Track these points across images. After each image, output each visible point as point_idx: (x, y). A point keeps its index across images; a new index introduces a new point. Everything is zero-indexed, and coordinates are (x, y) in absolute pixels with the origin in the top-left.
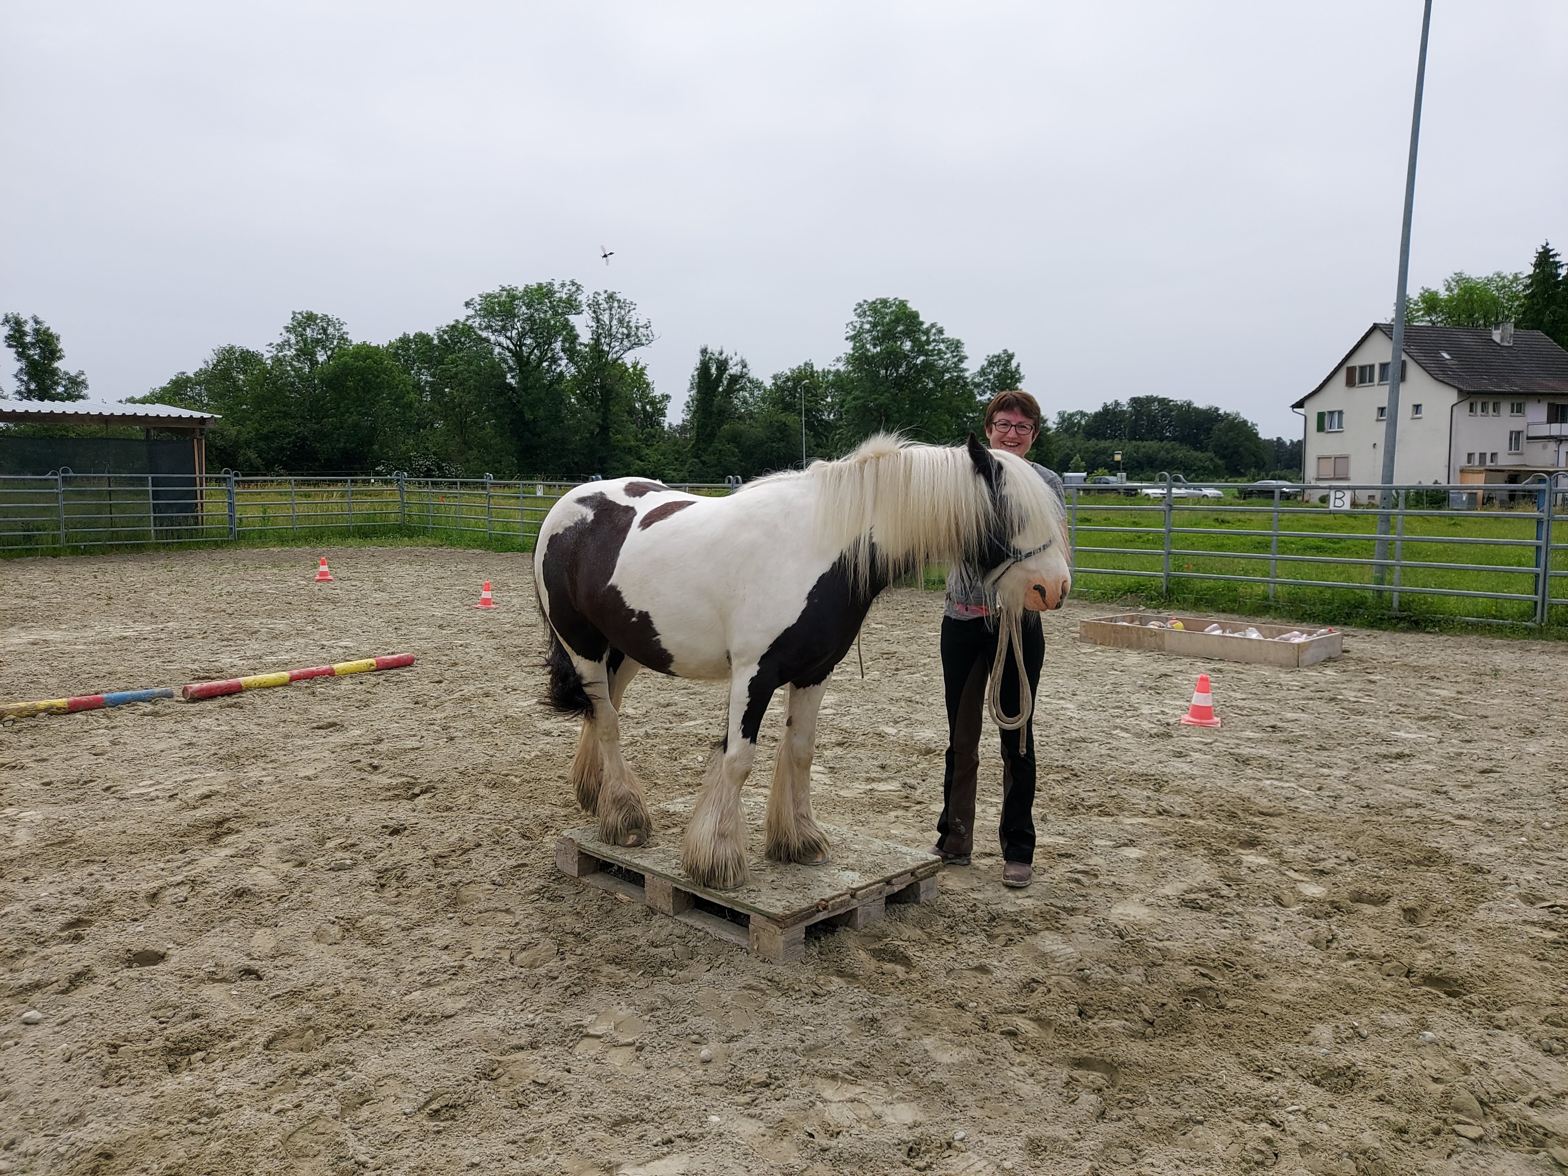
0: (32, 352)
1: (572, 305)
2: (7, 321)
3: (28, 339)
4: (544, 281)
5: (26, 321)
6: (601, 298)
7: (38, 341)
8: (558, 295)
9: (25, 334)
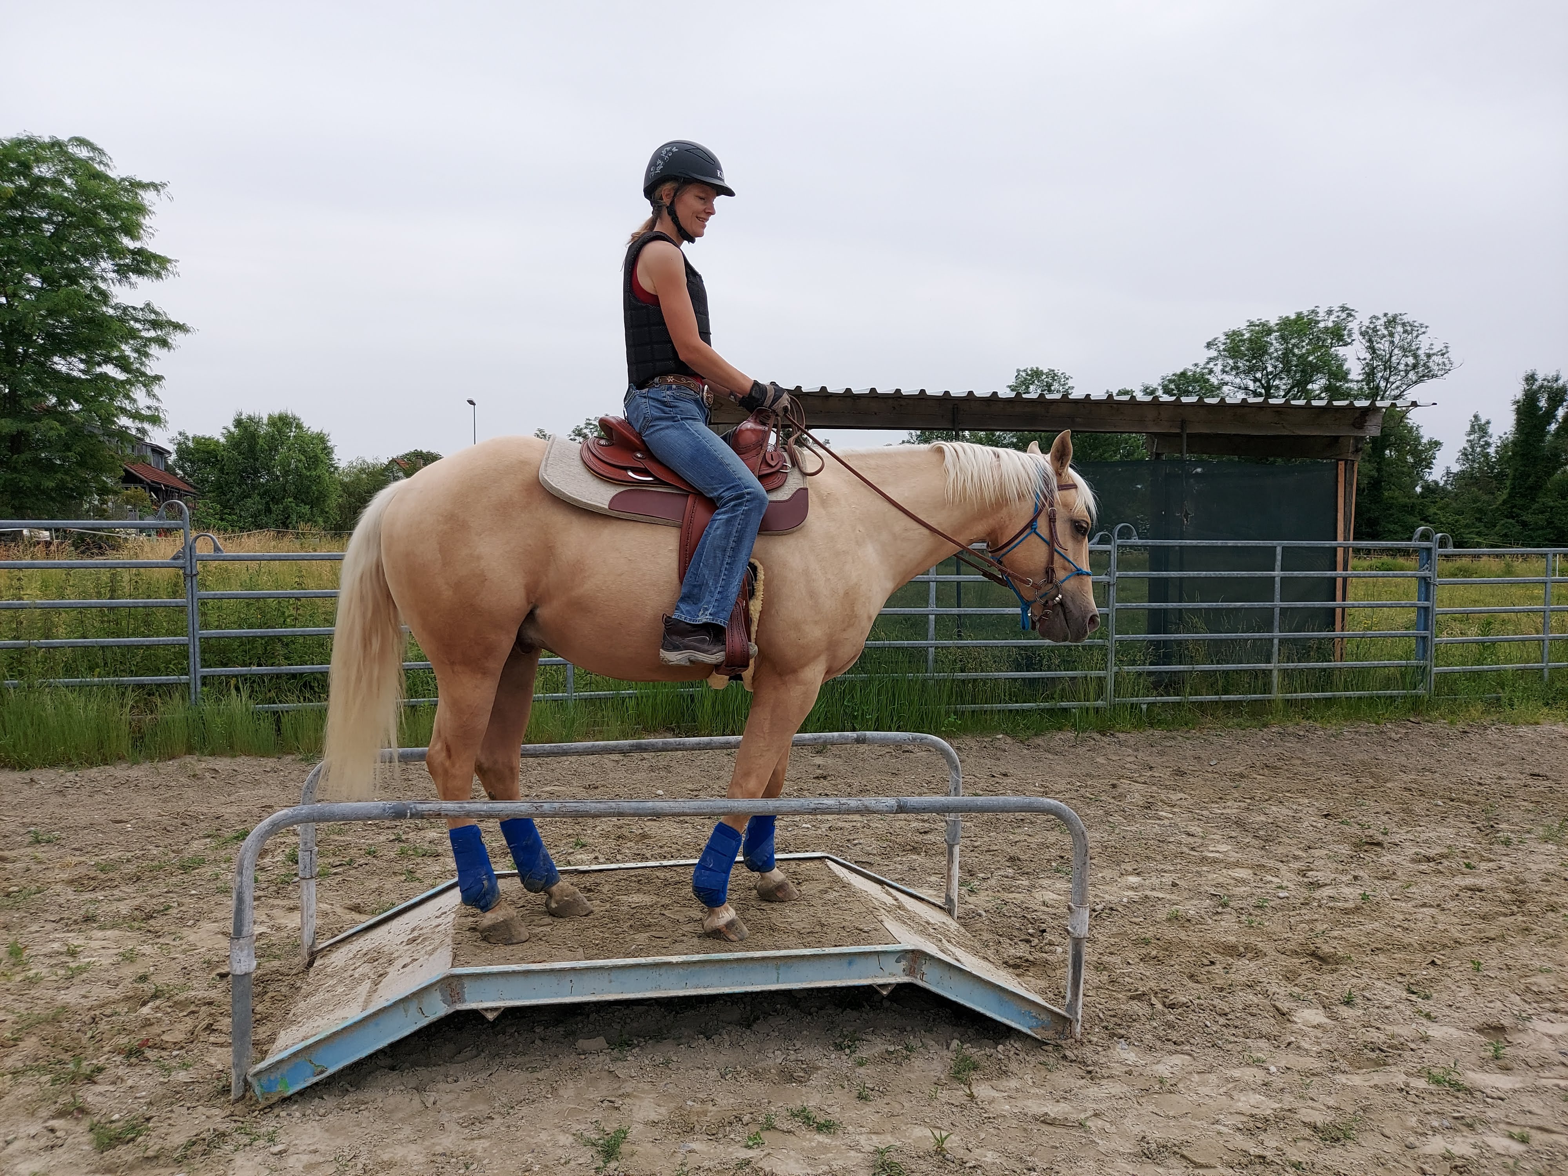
1: (1339, 335)
4: (1305, 310)
6: (1380, 324)
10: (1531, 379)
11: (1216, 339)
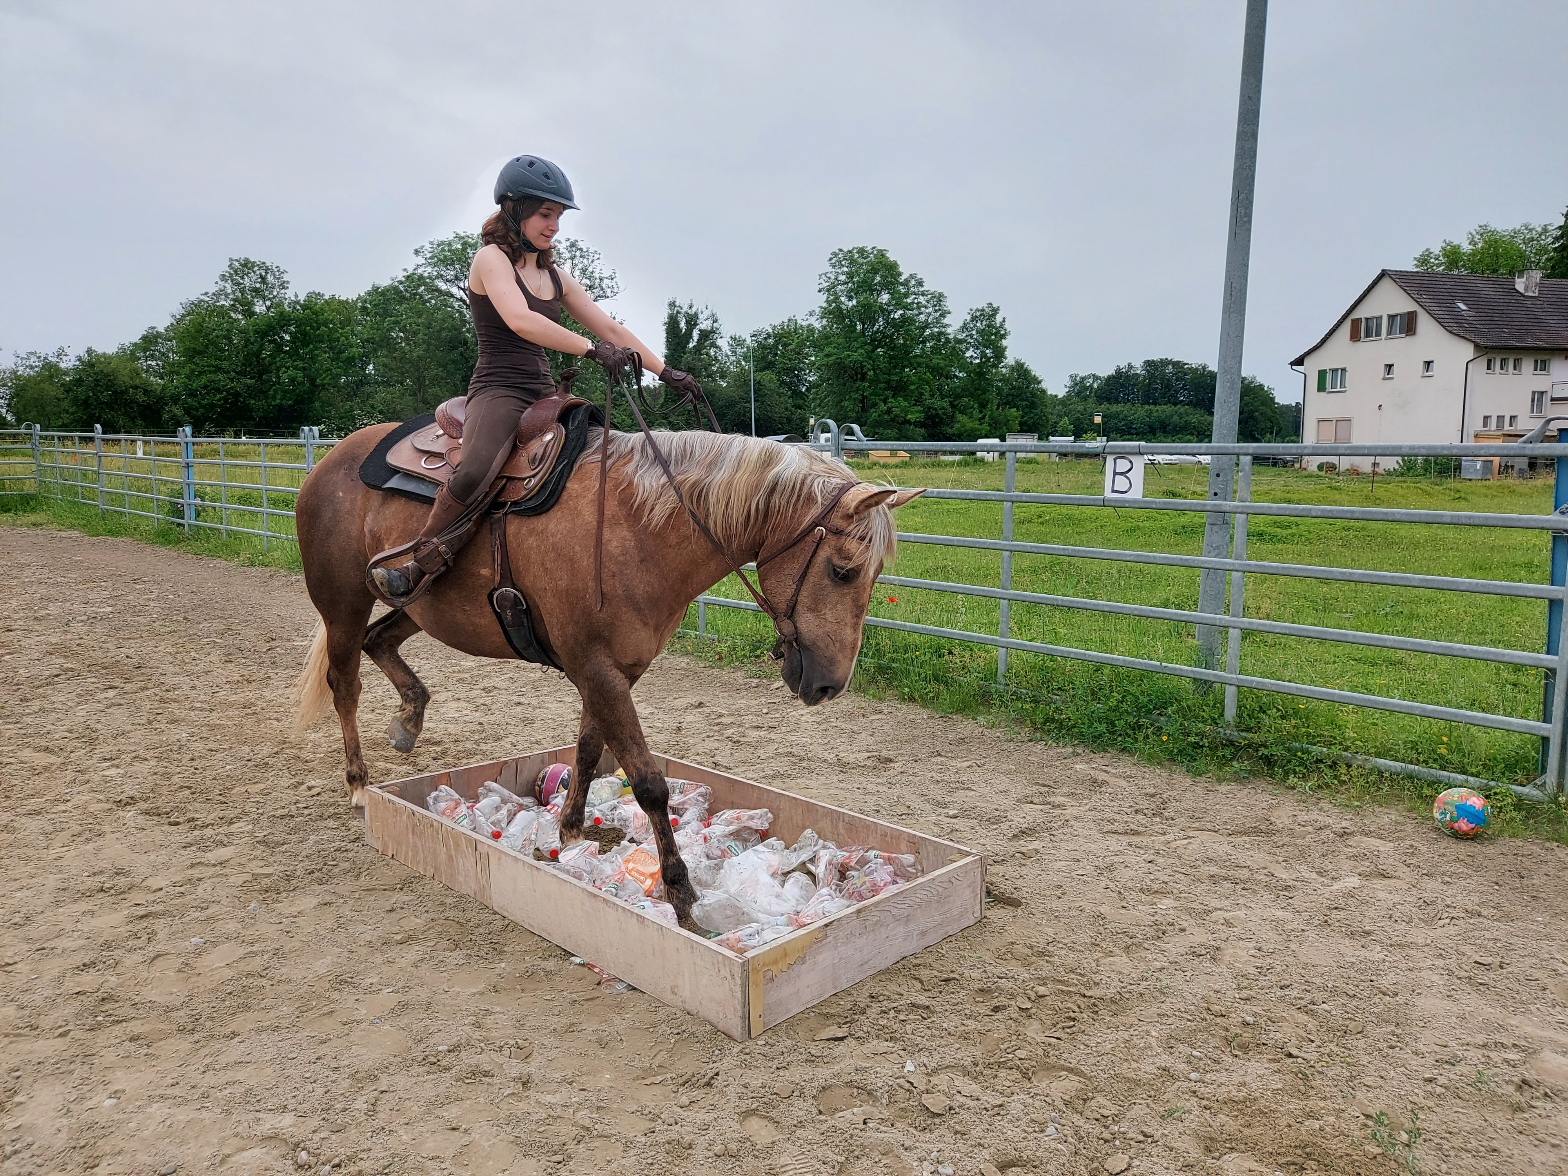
10: (672, 305)
11: (422, 247)
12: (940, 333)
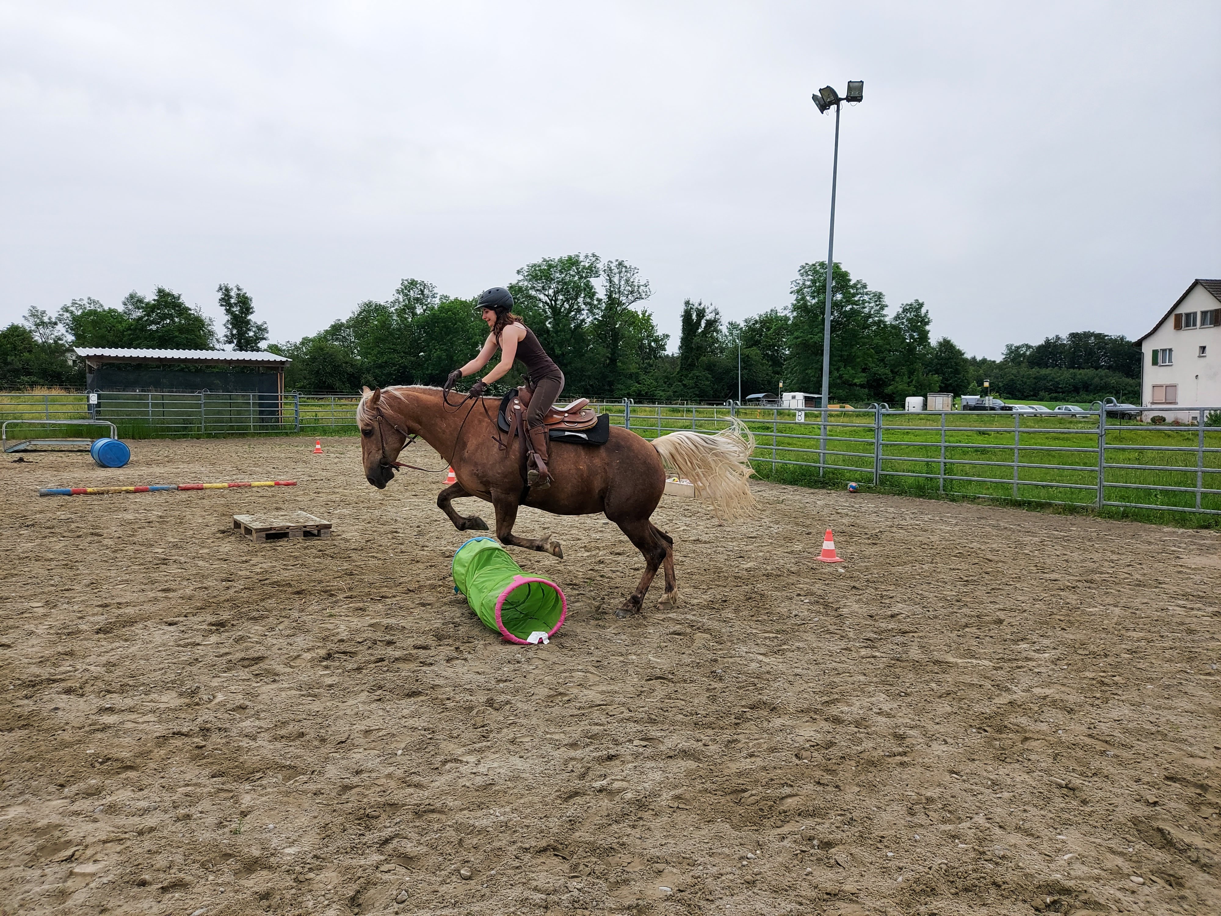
0: (234, 309)
1: (592, 270)
2: (221, 289)
3: (233, 301)
4: (572, 254)
5: (232, 289)
6: (613, 266)
7: (239, 302)
8: (582, 264)
9: (231, 298)
11: (522, 269)
12: (880, 321)
